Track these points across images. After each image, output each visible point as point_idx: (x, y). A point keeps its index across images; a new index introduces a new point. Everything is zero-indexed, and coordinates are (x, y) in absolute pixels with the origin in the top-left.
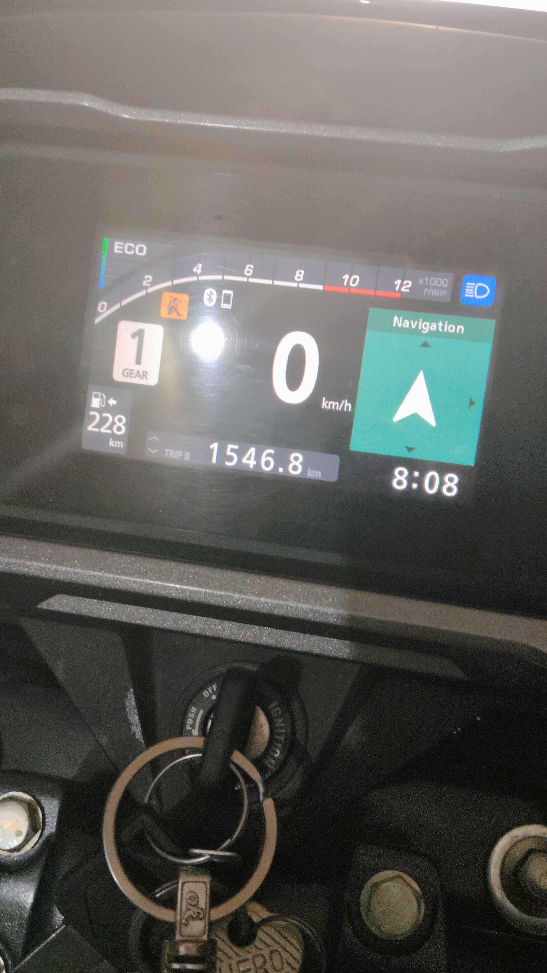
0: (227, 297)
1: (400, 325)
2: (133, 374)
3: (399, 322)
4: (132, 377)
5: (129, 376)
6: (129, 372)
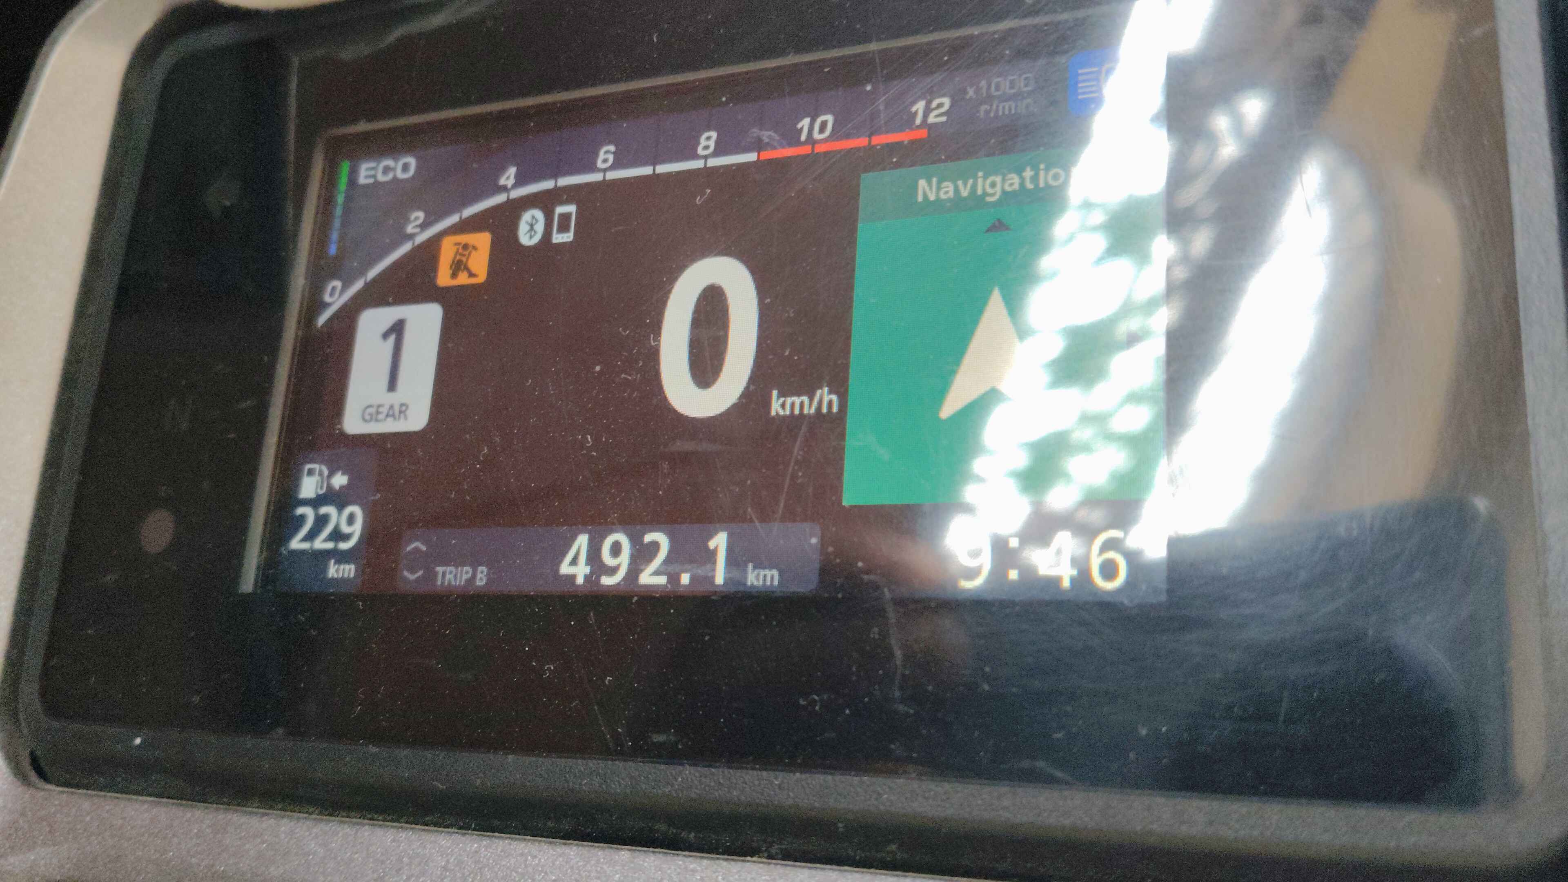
0: (565, 218)
1: (932, 197)
2: (382, 413)
3: (931, 189)
4: (381, 421)
5: (374, 418)
6: (372, 410)
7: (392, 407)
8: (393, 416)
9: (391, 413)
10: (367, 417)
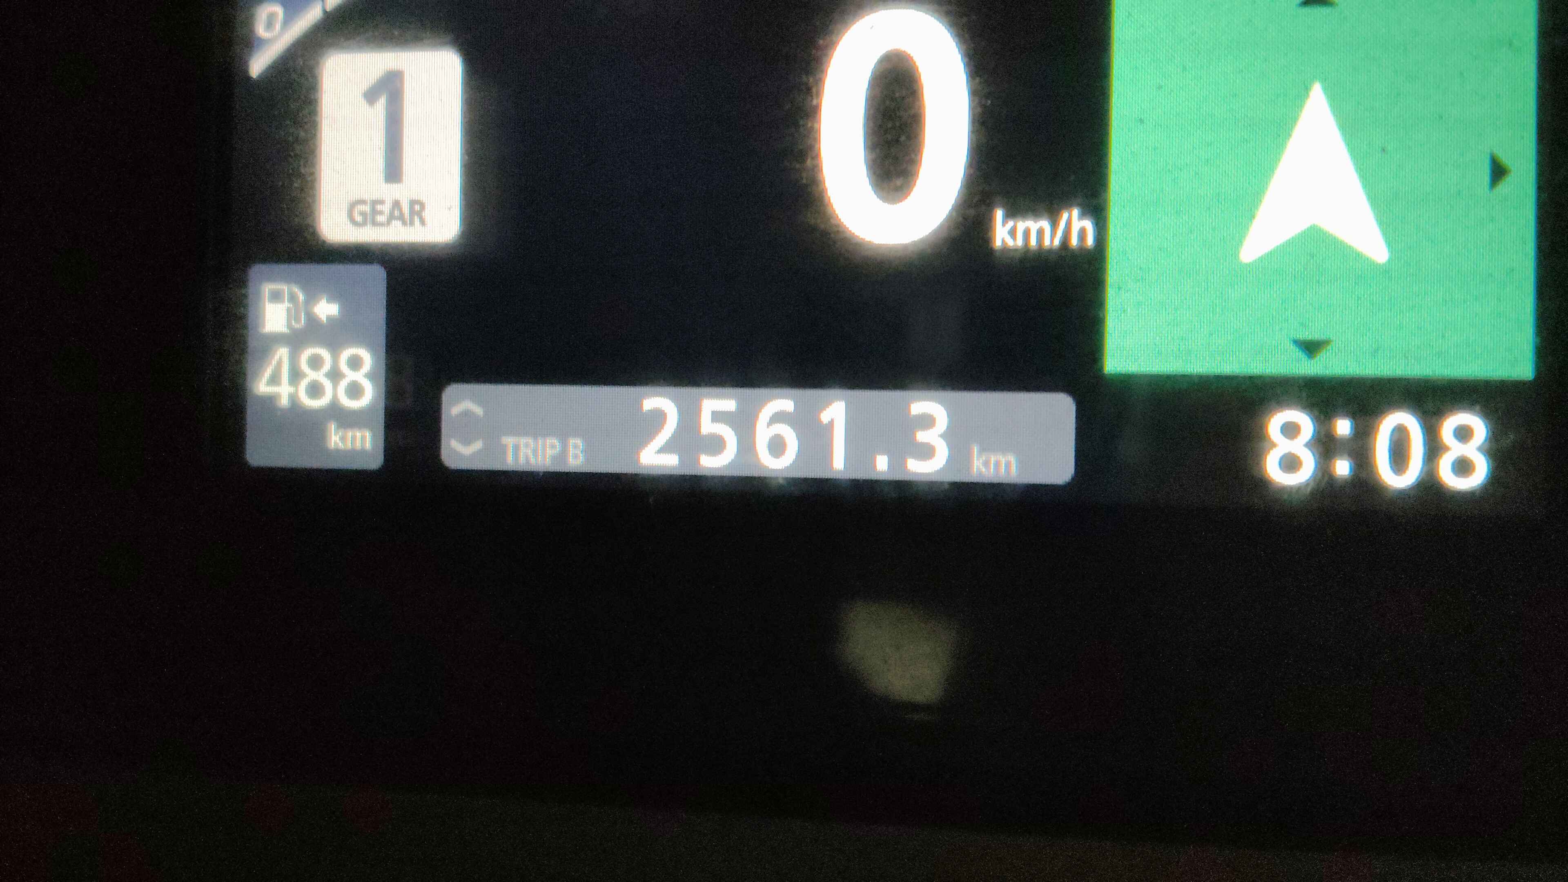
2: (381, 213)
4: (381, 224)
5: (371, 219)
6: (367, 208)
7: (397, 204)
8: (401, 218)
9: (396, 213)
10: (359, 219)
